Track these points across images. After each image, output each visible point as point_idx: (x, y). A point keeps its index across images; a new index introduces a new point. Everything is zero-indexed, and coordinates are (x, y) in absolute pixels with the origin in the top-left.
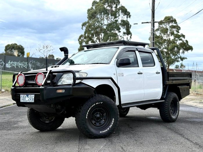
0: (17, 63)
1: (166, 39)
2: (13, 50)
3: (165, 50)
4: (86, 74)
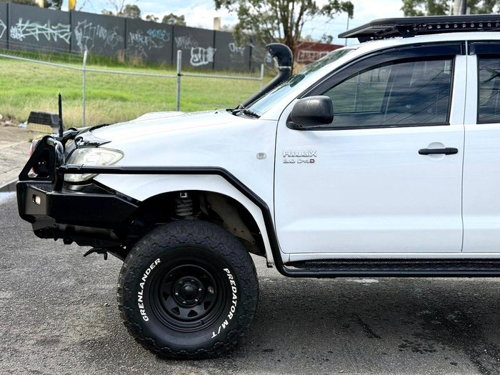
0: (41, 27)
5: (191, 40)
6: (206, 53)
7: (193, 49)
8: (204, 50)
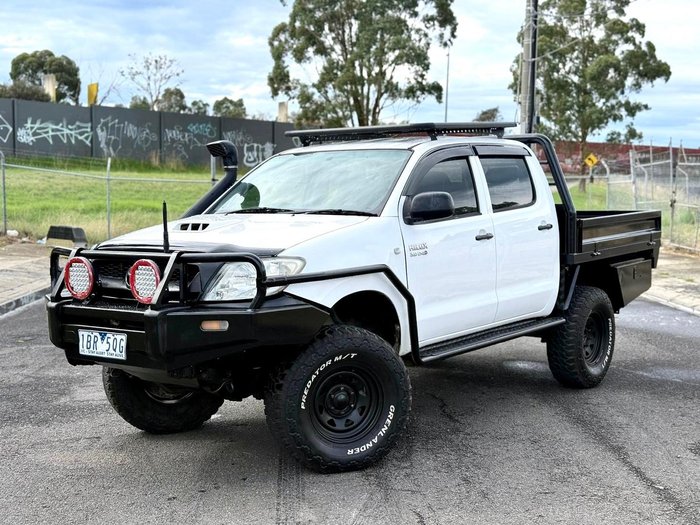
0: (54, 127)
1: (580, 37)
2: (40, 74)
3: (576, 79)
4: (300, 263)
5: (244, 134)
6: (263, 150)
7: (246, 145)
8: (260, 146)
